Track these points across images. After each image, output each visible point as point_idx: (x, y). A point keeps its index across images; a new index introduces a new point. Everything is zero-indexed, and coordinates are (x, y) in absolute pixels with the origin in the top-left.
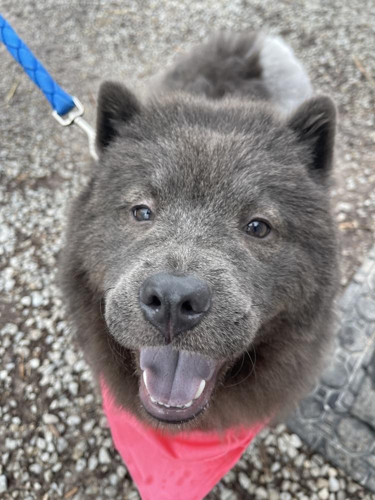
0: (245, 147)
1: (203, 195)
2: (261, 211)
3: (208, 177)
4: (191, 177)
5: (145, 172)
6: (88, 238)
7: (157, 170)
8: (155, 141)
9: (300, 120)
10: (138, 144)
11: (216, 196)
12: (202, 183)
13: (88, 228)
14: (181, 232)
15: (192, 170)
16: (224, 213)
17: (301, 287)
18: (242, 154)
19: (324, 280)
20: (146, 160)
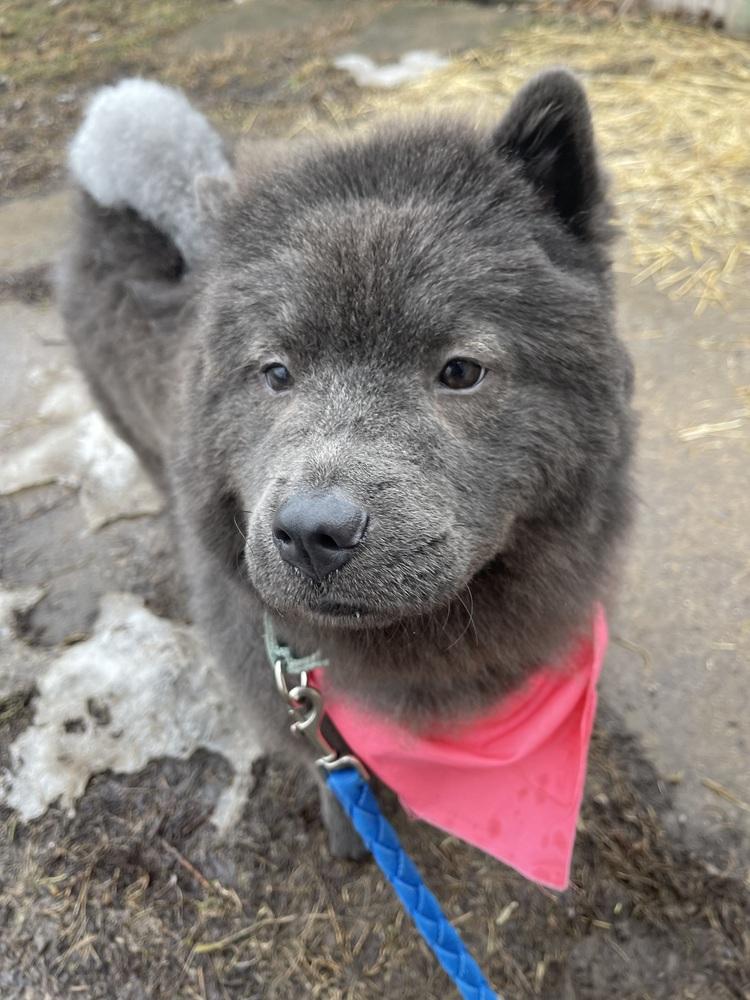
0: (425, 234)
1: (359, 339)
2: (462, 346)
3: (363, 306)
4: (335, 310)
5: (266, 312)
6: (219, 440)
7: (283, 306)
8: (269, 257)
9: (514, 127)
10: (246, 267)
11: (380, 338)
12: (353, 318)
13: (215, 420)
14: (331, 414)
15: (335, 298)
16: (398, 364)
17: (544, 471)
18: (422, 248)
19: (593, 444)
20: (264, 293)
